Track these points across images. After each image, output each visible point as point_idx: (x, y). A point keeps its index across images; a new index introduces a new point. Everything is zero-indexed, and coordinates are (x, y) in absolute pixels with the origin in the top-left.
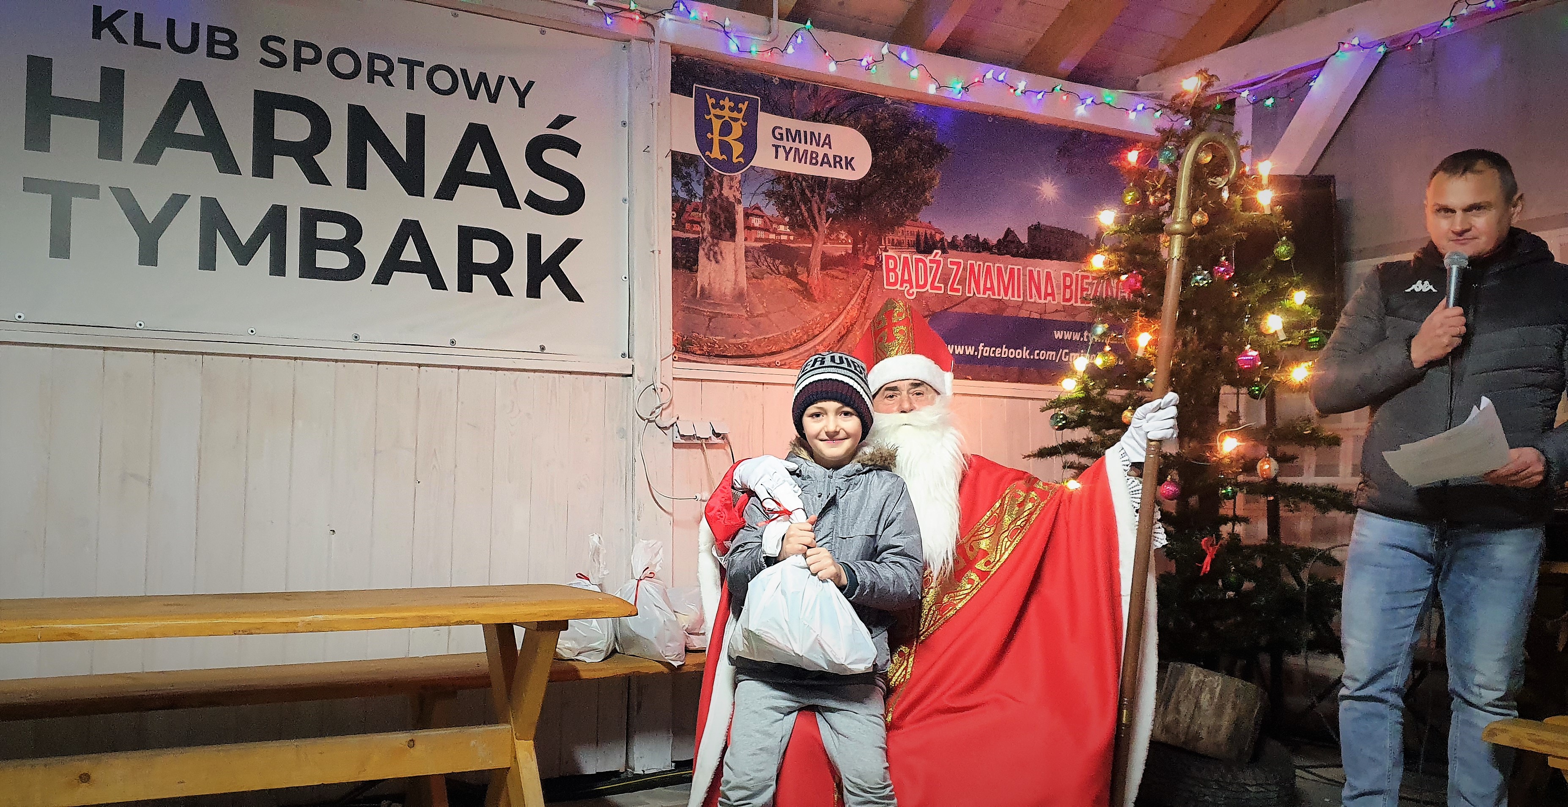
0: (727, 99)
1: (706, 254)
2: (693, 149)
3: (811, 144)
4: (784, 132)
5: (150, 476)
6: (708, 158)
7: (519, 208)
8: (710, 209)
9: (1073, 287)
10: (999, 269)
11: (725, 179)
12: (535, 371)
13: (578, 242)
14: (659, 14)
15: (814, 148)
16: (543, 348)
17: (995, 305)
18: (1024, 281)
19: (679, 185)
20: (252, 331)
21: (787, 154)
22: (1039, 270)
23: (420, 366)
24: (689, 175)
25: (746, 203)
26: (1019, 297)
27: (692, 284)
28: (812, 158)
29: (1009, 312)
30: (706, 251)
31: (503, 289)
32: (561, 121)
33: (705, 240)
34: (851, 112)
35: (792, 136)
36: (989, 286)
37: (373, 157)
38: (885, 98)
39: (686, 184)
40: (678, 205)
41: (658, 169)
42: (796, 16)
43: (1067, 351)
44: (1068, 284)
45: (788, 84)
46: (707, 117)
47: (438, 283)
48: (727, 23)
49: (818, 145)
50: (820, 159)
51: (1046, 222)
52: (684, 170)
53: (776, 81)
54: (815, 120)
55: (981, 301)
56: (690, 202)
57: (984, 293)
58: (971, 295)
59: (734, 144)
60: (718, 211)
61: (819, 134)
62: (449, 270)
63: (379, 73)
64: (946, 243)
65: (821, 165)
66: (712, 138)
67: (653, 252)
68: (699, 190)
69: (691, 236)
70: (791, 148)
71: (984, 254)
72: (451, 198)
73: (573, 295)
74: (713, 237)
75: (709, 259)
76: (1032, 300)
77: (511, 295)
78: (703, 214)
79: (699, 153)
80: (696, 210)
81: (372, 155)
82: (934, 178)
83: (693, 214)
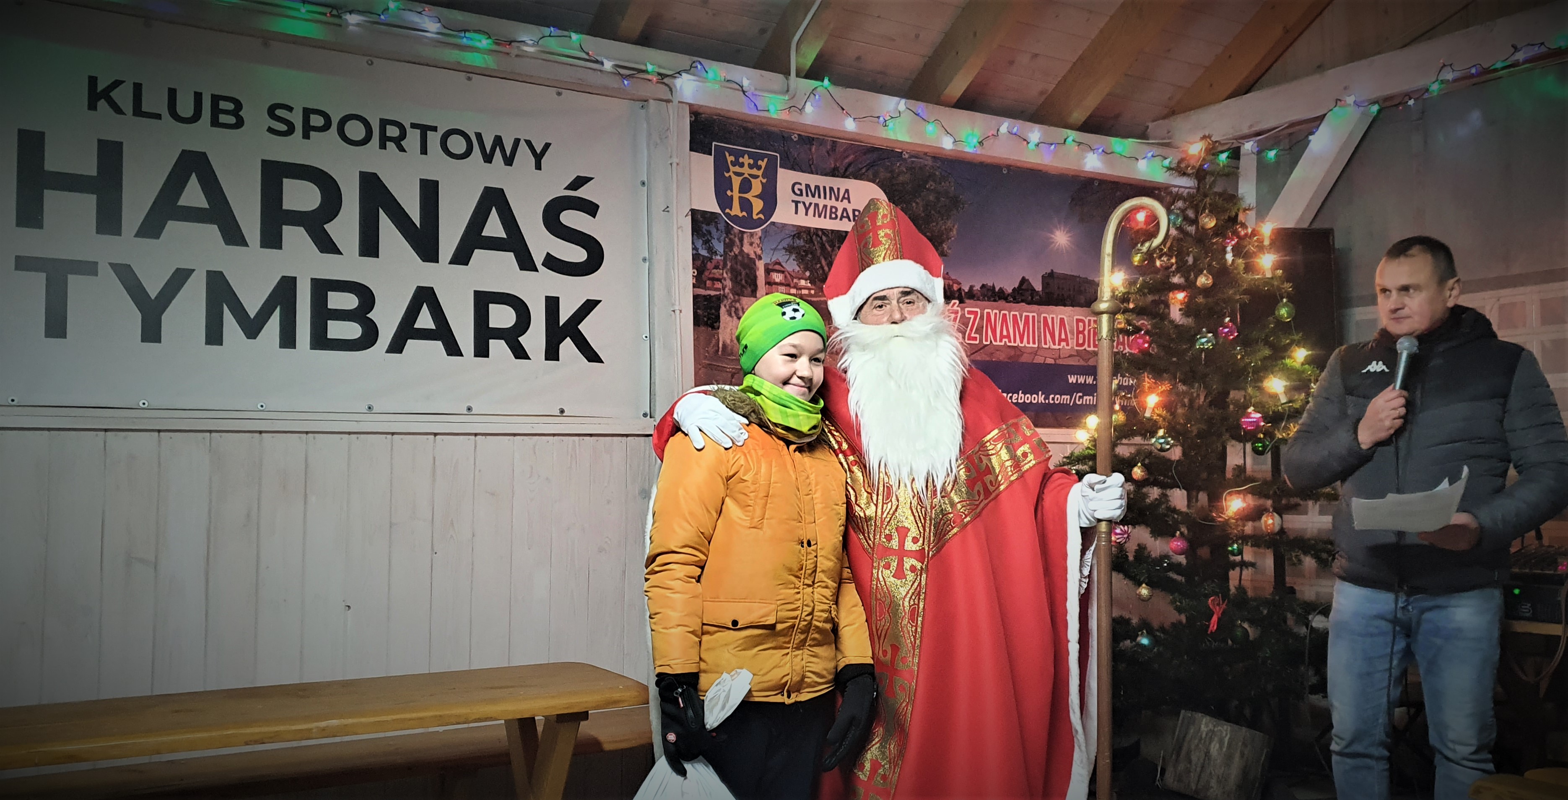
0: (746, 156)
1: (727, 311)
2: (712, 206)
3: (830, 199)
4: (803, 188)
5: (156, 557)
6: (728, 215)
7: (537, 270)
8: (731, 266)
9: (1086, 332)
10: (1015, 316)
11: (745, 236)
12: (554, 435)
13: (598, 302)
14: (677, 75)
15: (833, 203)
16: (562, 411)
17: (1013, 353)
18: (1039, 328)
19: (699, 243)
20: (262, 406)
21: (807, 210)
22: (1054, 316)
23: (435, 434)
24: (710, 233)
25: (766, 260)
26: (1034, 343)
27: (714, 341)
28: (831, 212)
29: (1025, 359)
30: (728, 307)
31: (520, 353)
32: (579, 182)
33: (726, 297)
34: (871, 166)
35: (811, 191)
36: (1005, 333)
37: (386, 225)
38: (902, 152)
39: (707, 242)
40: (699, 263)
41: (678, 228)
42: (814, 73)
43: (1081, 394)
44: (1081, 329)
45: (809, 140)
46: (727, 175)
47: (453, 349)
48: (746, 83)
49: (837, 199)
50: (839, 214)
51: (1059, 270)
52: (705, 227)
53: (795, 138)
54: (833, 176)
55: (998, 348)
56: (711, 259)
57: (1001, 341)
58: (988, 343)
59: (753, 200)
60: (739, 267)
61: (838, 189)
62: (465, 336)
63: (391, 139)
64: (963, 293)
65: (841, 219)
66: (732, 196)
67: (674, 311)
68: (720, 247)
69: (713, 293)
70: (811, 204)
71: (1002, 303)
72: (467, 264)
73: (593, 356)
74: (735, 293)
75: (730, 315)
76: (1047, 346)
77: (529, 359)
78: (724, 271)
79: (717, 210)
80: (716, 267)
81: (385, 223)
82: (951, 230)
83: (715, 271)
